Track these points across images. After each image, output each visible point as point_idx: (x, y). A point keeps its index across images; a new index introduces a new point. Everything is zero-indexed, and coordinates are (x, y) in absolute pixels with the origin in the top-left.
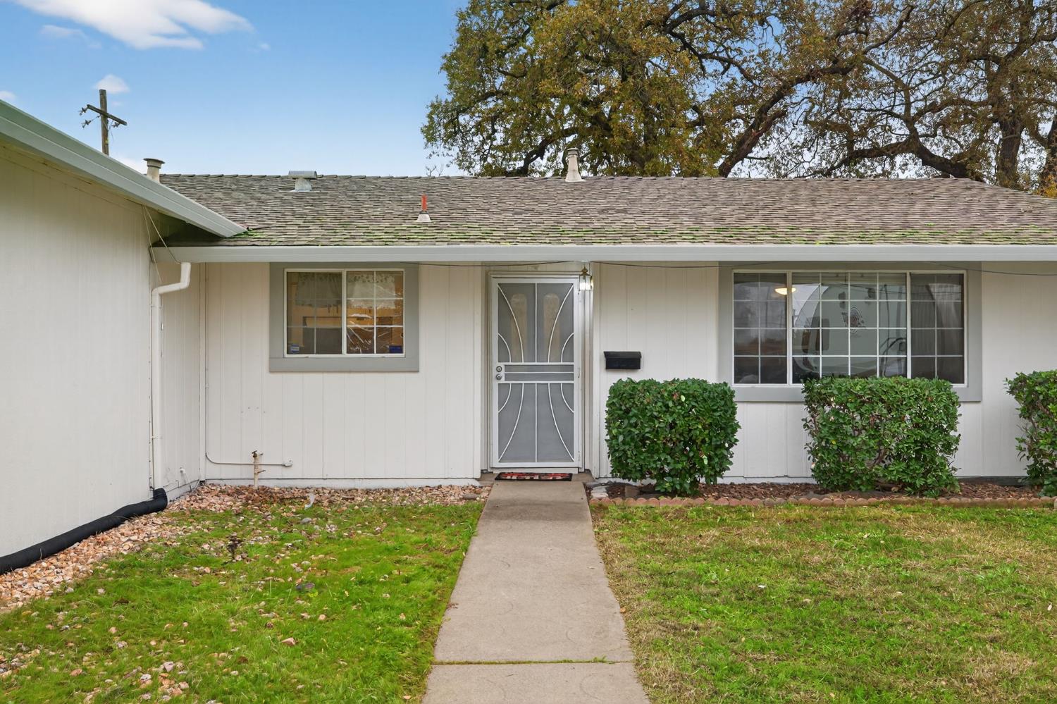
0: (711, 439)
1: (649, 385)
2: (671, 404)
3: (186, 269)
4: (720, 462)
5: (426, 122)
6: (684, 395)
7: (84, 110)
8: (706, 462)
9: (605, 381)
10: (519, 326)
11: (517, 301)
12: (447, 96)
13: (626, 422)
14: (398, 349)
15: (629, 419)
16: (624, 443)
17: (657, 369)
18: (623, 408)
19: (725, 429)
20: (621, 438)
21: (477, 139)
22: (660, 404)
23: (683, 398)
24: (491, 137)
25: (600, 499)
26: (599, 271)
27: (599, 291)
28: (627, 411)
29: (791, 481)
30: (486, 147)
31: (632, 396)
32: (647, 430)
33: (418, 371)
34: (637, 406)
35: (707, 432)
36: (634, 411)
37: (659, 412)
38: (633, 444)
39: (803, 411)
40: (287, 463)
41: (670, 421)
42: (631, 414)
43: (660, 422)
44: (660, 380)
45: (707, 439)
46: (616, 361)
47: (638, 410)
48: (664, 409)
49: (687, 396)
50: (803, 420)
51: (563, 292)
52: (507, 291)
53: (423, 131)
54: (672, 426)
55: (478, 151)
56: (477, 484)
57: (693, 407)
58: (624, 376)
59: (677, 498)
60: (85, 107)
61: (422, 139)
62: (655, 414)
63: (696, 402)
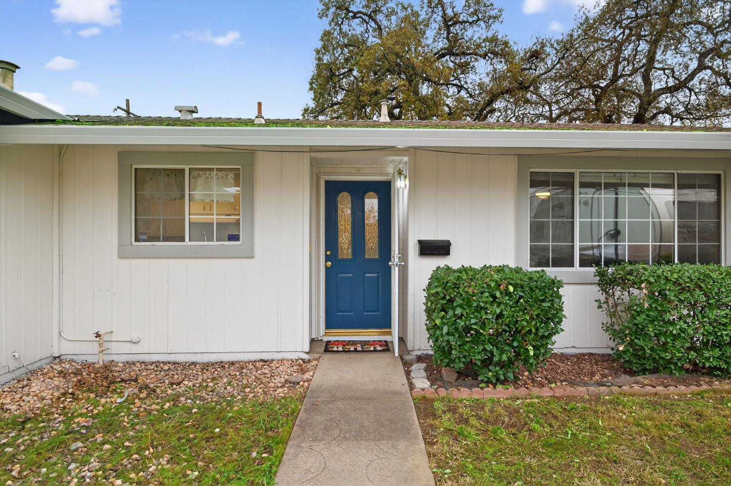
0: (537, 329)
2: (498, 294)
4: (544, 351)
6: (511, 284)
7: (116, 110)
8: (532, 353)
12: (312, 105)
13: (451, 313)
14: (234, 238)
15: (454, 309)
16: (448, 334)
17: (469, 256)
18: (448, 297)
20: (445, 329)
22: (487, 294)
23: (511, 289)
25: (423, 390)
27: (413, 188)
28: (451, 301)
29: (578, 351)
31: (456, 286)
32: (473, 321)
33: (253, 257)
34: (461, 295)
35: (533, 323)
36: (459, 301)
37: (486, 303)
38: (457, 335)
39: (594, 292)
40: (135, 339)
41: (498, 311)
42: (455, 304)
43: (486, 313)
45: (533, 330)
46: (430, 249)
47: (463, 300)
48: (491, 299)
49: (515, 286)
50: (596, 301)
54: (500, 316)
56: (306, 357)
57: (521, 297)
59: (500, 387)
60: (116, 108)
62: (482, 304)
63: (523, 292)
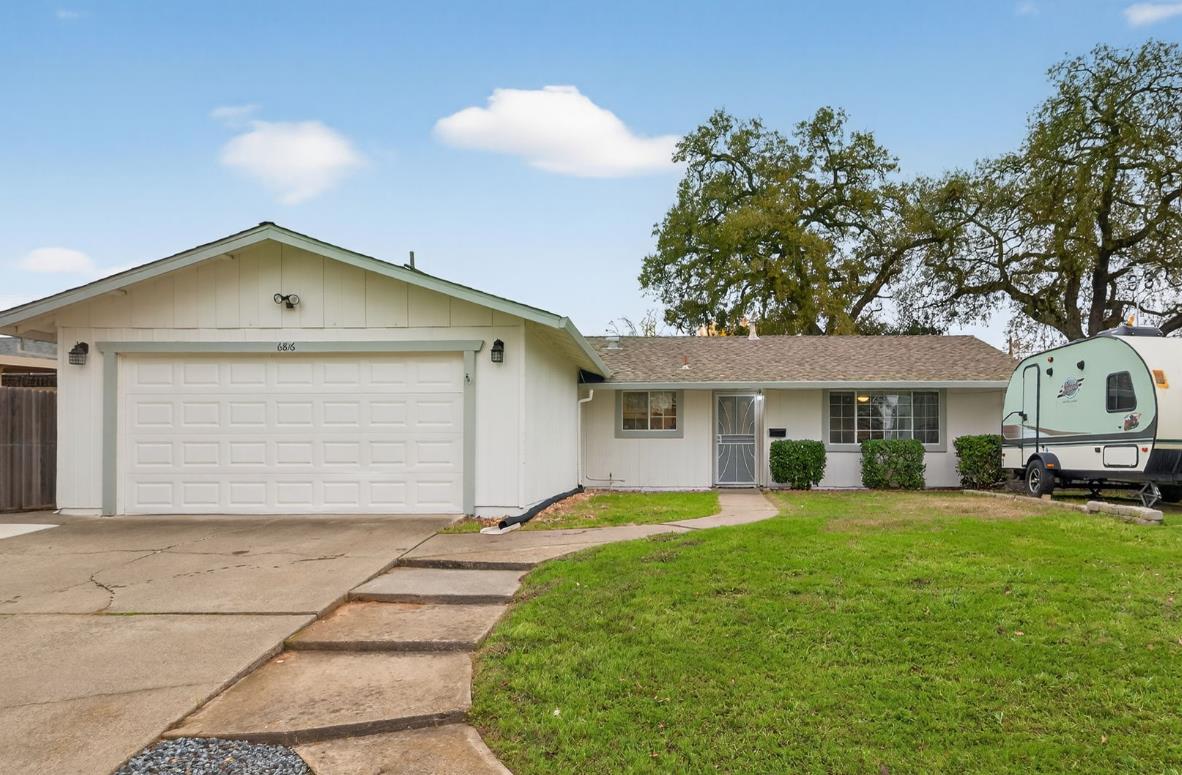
0: (815, 464)
1: (788, 442)
2: (797, 450)
3: (592, 392)
4: (817, 478)
5: (641, 272)
6: (803, 445)
8: (812, 474)
9: (768, 441)
10: (728, 416)
11: (728, 405)
12: (655, 252)
14: (674, 427)
16: (778, 466)
17: (793, 436)
18: (777, 451)
19: (820, 461)
20: (776, 464)
21: (677, 282)
22: (792, 449)
23: (803, 447)
24: (687, 280)
26: (769, 393)
27: (767, 401)
28: (779, 453)
30: (684, 287)
31: (781, 447)
32: (787, 460)
33: (682, 437)
34: (783, 450)
35: (813, 461)
36: (782, 452)
37: (792, 452)
38: (781, 467)
39: (860, 455)
40: (623, 479)
41: (797, 456)
43: (792, 457)
44: (793, 440)
45: (813, 464)
46: (774, 433)
47: (784, 452)
48: (794, 451)
50: (859, 459)
51: (749, 399)
52: (723, 400)
53: (639, 279)
54: (798, 458)
55: (677, 290)
56: (709, 490)
57: (807, 450)
58: (778, 439)
59: (800, 490)
61: (639, 284)
62: (790, 453)
63: (809, 449)
